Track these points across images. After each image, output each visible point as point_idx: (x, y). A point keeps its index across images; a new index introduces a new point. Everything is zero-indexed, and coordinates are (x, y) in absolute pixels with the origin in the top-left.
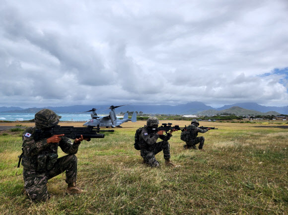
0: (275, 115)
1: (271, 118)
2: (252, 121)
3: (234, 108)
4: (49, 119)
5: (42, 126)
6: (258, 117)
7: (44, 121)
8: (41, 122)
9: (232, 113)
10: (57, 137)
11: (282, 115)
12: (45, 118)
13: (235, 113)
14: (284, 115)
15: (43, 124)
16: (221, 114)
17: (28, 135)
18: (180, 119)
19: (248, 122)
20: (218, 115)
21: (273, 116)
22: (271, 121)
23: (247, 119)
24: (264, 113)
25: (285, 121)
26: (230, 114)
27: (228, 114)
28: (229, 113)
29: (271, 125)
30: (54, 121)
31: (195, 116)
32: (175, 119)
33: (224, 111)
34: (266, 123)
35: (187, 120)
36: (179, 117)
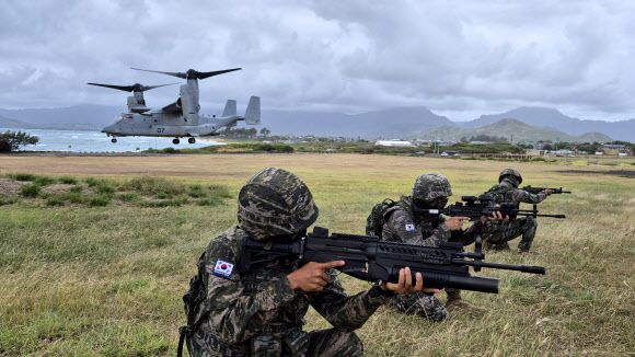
0: (601, 142)
1: (591, 149)
2: (546, 157)
3: (503, 122)
4: (294, 203)
5: (270, 228)
6: (562, 146)
7: (278, 212)
8: (268, 214)
9: (499, 136)
10: (318, 273)
11: (617, 143)
12: (283, 203)
13: (505, 136)
14: (621, 143)
15: (273, 220)
16: (472, 139)
17: (224, 267)
18: (370, 152)
19: (538, 160)
20: (463, 139)
21: (596, 144)
22: (591, 156)
23: (535, 153)
24: (575, 136)
25: (624, 157)
26: (494, 139)
27: (487, 139)
28: (490, 135)
29: (592, 167)
30: (307, 212)
31: (407, 143)
32: (356, 151)
33: (480, 132)
34: (581, 162)
35: (388, 153)
36: (368, 146)
